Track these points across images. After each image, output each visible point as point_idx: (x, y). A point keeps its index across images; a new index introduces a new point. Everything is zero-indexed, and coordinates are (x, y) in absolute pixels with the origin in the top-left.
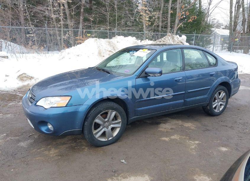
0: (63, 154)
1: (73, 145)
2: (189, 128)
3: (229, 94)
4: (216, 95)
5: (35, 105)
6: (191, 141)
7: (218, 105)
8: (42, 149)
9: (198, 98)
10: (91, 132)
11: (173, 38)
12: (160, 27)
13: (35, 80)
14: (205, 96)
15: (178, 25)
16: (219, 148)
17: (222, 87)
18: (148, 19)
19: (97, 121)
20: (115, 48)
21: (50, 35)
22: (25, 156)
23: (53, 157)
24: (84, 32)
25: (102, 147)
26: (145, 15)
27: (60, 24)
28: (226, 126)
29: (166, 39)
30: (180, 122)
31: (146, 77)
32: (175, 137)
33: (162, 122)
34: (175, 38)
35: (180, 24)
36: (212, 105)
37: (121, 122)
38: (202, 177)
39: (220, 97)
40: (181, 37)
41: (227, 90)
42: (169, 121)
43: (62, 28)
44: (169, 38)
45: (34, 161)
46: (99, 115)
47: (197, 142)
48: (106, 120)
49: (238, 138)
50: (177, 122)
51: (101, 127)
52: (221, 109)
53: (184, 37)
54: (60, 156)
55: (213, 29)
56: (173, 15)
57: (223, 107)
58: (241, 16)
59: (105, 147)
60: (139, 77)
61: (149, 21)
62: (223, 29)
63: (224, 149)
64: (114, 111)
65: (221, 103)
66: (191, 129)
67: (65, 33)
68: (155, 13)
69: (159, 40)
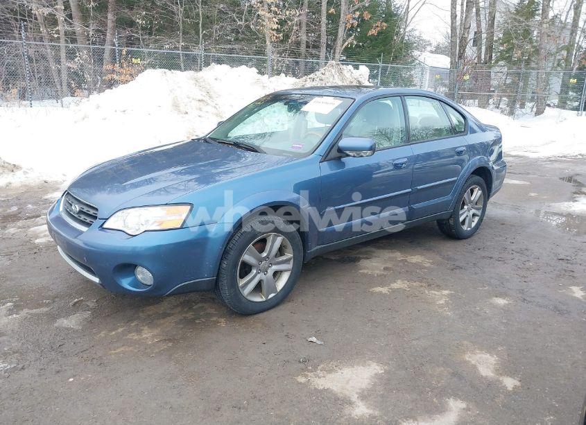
0: (176, 337)
1: (187, 315)
2: (419, 266)
3: (488, 192)
4: (466, 195)
5: (101, 227)
6: (433, 292)
7: (467, 215)
8: (120, 330)
9: (432, 202)
10: (234, 284)
11: (341, 72)
12: (303, 47)
13: (25, 173)
14: (448, 198)
15: (344, 41)
16: (491, 301)
17: (477, 178)
18: (275, 27)
19: (246, 257)
20: (212, 93)
21: (30, 60)
22: (85, 347)
23: (154, 345)
24: (124, 53)
25: (256, 316)
26: (268, 15)
27: (58, 32)
28: (491, 258)
29: (327, 73)
30: (398, 255)
31: (339, 158)
32: (398, 285)
33: (361, 256)
34: (345, 72)
35: (350, 40)
36: (458, 216)
37: (292, 261)
38: (479, 356)
39: (472, 199)
40: (358, 69)
41: (485, 185)
42: (375, 254)
43: (62, 40)
44: (333, 71)
45: (113, 356)
46: (251, 245)
47: (446, 292)
48: (264, 254)
49: (519, 280)
50: (392, 255)
51: (254, 271)
52: (473, 225)
53: (364, 70)
54: (170, 342)
55: (416, 53)
56: (334, 19)
57: (476, 219)
58: (474, 26)
59: (261, 315)
60: (325, 158)
61: (278, 30)
62: (432, 52)
63: (501, 302)
64: (279, 236)
65: (473, 211)
66: (425, 268)
67: (71, 55)
68: (293, 12)
69: (310, 76)
